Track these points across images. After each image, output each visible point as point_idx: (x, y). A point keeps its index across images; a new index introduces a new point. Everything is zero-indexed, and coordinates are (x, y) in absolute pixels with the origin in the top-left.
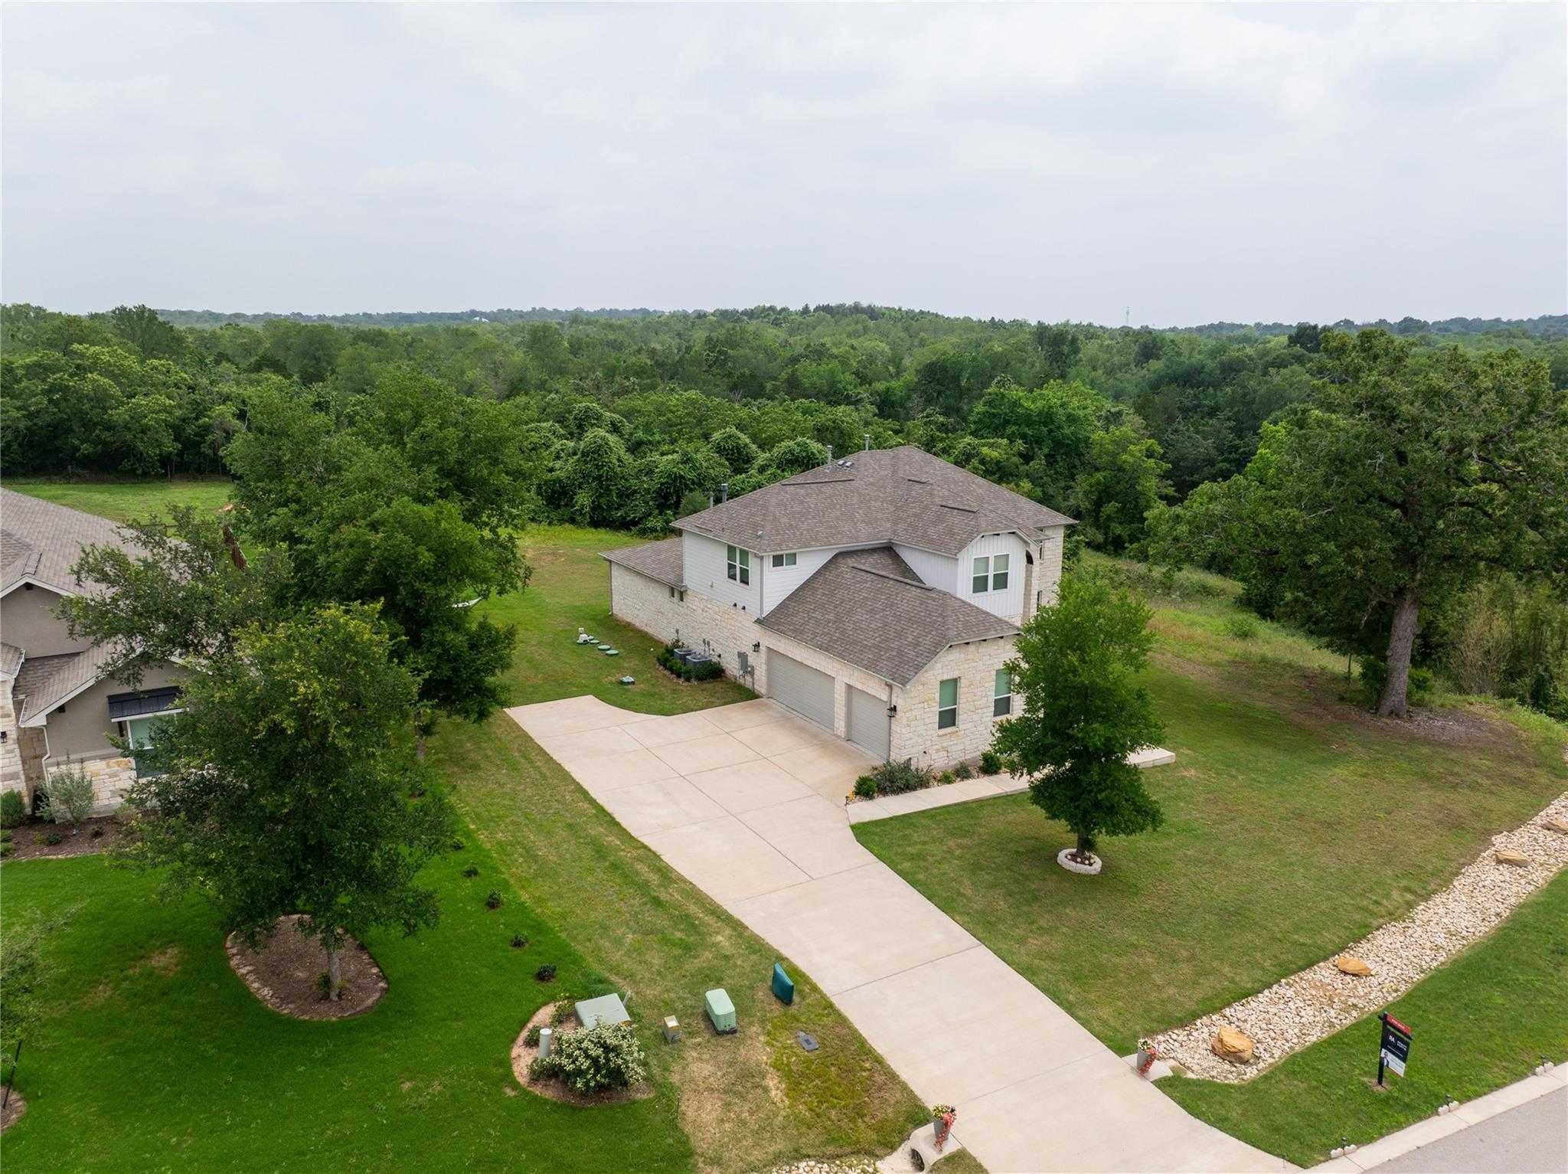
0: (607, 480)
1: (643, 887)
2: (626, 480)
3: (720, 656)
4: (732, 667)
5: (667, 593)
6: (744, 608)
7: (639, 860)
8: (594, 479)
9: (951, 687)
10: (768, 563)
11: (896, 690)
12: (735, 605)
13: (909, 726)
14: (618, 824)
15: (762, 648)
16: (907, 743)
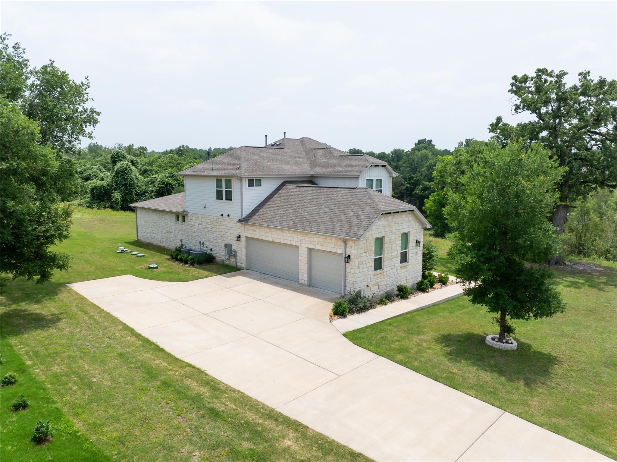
1: (197, 400)
3: (211, 250)
4: (220, 254)
5: (174, 218)
6: (228, 216)
7: (187, 376)
10: (245, 183)
11: (350, 244)
12: (222, 215)
13: (359, 268)
15: (243, 239)
16: (358, 279)
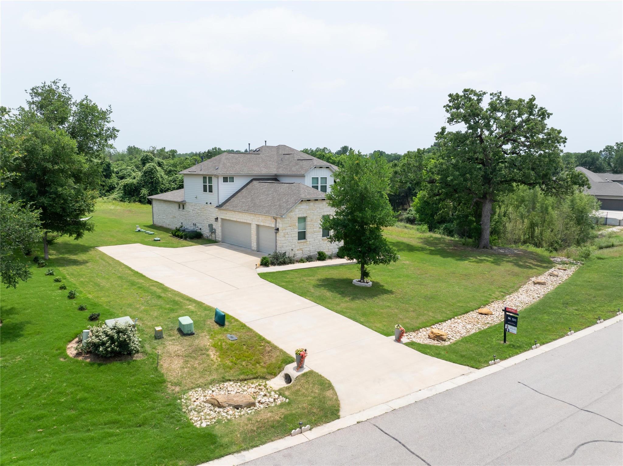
0: (155, 183)
1: (153, 293)
2: (164, 185)
3: (200, 229)
4: (206, 232)
5: (177, 206)
6: (211, 203)
7: (153, 285)
8: (150, 183)
9: (303, 220)
10: (221, 180)
11: (278, 220)
12: (207, 203)
13: (284, 237)
14: (144, 276)
15: (219, 220)
16: (284, 245)
